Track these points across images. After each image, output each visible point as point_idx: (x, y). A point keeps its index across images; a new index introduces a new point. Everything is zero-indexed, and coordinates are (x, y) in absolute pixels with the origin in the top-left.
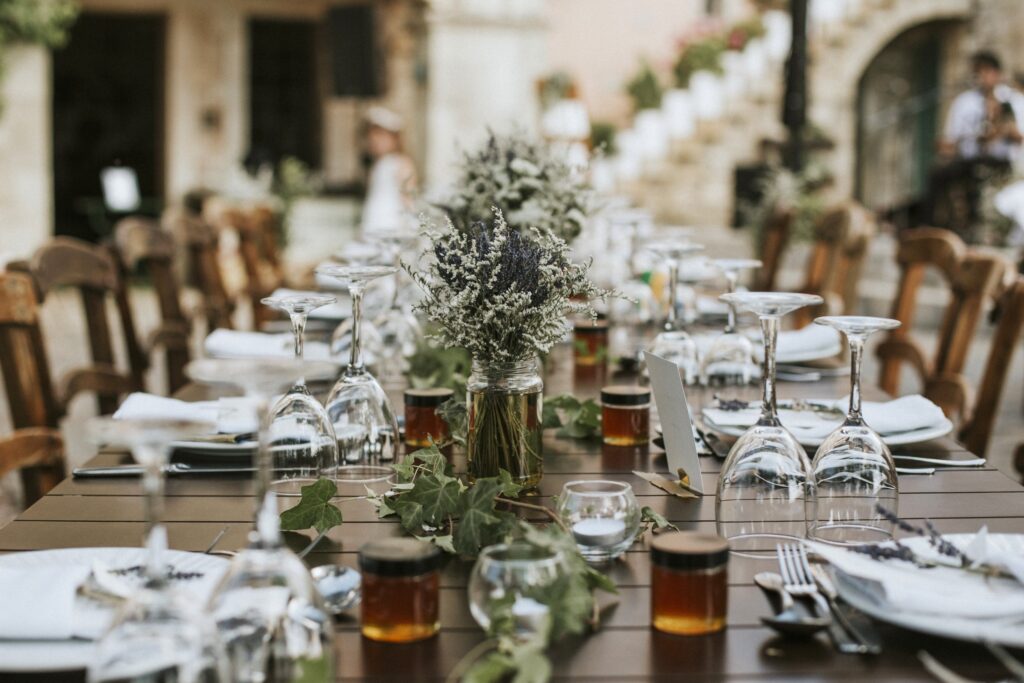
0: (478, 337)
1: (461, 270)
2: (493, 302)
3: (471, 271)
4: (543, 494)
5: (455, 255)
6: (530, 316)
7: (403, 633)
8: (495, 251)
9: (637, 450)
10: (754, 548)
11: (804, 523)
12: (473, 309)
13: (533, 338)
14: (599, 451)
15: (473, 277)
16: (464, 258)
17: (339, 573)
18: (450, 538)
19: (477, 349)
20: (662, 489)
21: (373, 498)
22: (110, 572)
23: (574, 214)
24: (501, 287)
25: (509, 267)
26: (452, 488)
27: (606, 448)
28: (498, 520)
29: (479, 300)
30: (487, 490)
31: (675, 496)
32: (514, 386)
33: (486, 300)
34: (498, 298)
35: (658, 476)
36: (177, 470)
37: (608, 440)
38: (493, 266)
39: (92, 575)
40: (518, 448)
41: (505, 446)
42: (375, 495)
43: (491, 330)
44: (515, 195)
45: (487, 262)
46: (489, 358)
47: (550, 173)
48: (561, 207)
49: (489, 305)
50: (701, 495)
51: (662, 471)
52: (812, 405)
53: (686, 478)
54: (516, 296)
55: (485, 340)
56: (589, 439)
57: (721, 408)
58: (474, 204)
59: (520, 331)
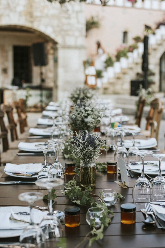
0: (82, 156)
1: (79, 142)
2: (85, 149)
3: (81, 143)
4: (96, 188)
5: (78, 140)
6: (93, 151)
7: (73, 225)
8: (86, 139)
9: (114, 175)
10: (140, 202)
11: (150, 195)
12: (81, 151)
13: (94, 156)
14: (106, 175)
15: (81, 144)
16: (79, 140)
17: (59, 213)
18: (79, 201)
19: (82, 158)
20: (120, 186)
21: (62, 192)
22: (15, 214)
23: (99, 119)
24: (87, 146)
25: (89, 142)
26: (79, 190)
27: (108, 174)
28: (89, 199)
29: (83, 149)
30: (87, 193)
31: (123, 188)
32: (90, 166)
33: (84, 149)
34: (87, 148)
35: (119, 182)
36: (19, 183)
37: (108, 172)
38: (86, 142)
39: (11, 214)
40: (91, 179)
41: (88, 178)
42: (63, 191)
43: (85, 155)
44: (86, 115)
45: (85, 141)
46: (85, 160)
47: (94, 110)
48: (96, 117)
49: (85, 150)
50: (128, 187)
51: (120, 181)
52: (151, 163)
53: (125, 183)
54: (90, 148)
55: (84, 156)
56: (104, 172)
57: (132, 164)
58: (77, 117)
59: (91, 154)
